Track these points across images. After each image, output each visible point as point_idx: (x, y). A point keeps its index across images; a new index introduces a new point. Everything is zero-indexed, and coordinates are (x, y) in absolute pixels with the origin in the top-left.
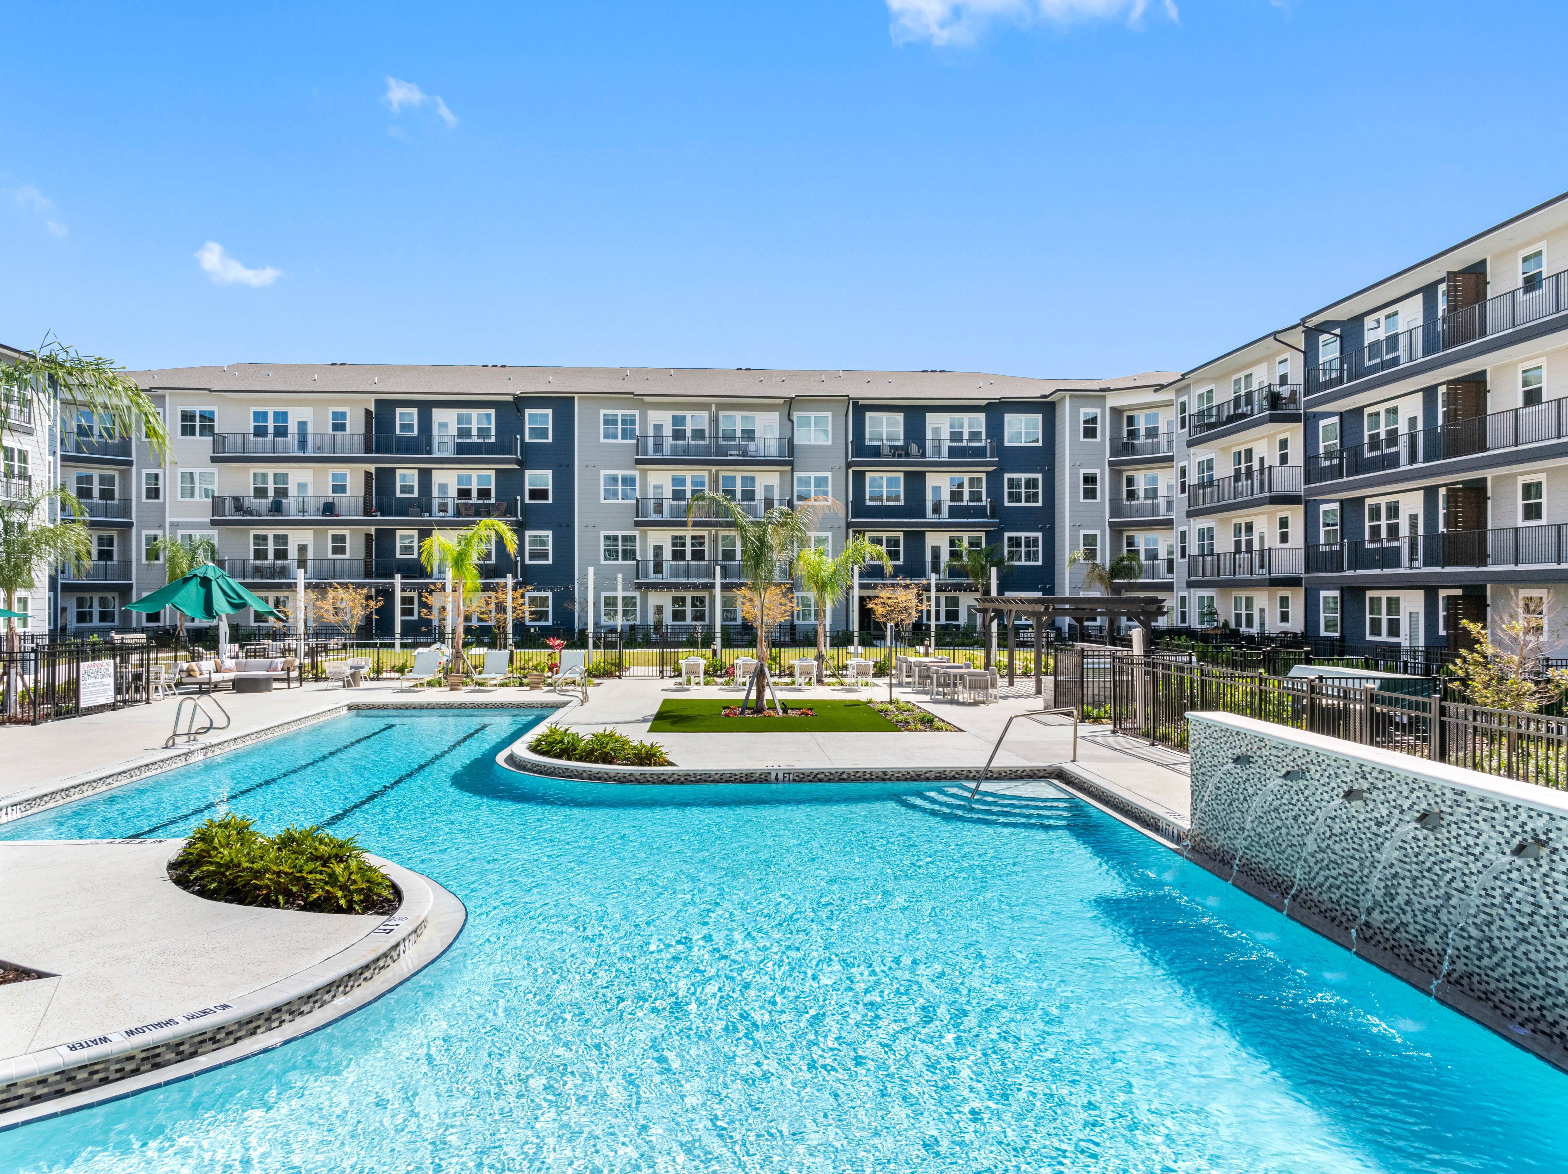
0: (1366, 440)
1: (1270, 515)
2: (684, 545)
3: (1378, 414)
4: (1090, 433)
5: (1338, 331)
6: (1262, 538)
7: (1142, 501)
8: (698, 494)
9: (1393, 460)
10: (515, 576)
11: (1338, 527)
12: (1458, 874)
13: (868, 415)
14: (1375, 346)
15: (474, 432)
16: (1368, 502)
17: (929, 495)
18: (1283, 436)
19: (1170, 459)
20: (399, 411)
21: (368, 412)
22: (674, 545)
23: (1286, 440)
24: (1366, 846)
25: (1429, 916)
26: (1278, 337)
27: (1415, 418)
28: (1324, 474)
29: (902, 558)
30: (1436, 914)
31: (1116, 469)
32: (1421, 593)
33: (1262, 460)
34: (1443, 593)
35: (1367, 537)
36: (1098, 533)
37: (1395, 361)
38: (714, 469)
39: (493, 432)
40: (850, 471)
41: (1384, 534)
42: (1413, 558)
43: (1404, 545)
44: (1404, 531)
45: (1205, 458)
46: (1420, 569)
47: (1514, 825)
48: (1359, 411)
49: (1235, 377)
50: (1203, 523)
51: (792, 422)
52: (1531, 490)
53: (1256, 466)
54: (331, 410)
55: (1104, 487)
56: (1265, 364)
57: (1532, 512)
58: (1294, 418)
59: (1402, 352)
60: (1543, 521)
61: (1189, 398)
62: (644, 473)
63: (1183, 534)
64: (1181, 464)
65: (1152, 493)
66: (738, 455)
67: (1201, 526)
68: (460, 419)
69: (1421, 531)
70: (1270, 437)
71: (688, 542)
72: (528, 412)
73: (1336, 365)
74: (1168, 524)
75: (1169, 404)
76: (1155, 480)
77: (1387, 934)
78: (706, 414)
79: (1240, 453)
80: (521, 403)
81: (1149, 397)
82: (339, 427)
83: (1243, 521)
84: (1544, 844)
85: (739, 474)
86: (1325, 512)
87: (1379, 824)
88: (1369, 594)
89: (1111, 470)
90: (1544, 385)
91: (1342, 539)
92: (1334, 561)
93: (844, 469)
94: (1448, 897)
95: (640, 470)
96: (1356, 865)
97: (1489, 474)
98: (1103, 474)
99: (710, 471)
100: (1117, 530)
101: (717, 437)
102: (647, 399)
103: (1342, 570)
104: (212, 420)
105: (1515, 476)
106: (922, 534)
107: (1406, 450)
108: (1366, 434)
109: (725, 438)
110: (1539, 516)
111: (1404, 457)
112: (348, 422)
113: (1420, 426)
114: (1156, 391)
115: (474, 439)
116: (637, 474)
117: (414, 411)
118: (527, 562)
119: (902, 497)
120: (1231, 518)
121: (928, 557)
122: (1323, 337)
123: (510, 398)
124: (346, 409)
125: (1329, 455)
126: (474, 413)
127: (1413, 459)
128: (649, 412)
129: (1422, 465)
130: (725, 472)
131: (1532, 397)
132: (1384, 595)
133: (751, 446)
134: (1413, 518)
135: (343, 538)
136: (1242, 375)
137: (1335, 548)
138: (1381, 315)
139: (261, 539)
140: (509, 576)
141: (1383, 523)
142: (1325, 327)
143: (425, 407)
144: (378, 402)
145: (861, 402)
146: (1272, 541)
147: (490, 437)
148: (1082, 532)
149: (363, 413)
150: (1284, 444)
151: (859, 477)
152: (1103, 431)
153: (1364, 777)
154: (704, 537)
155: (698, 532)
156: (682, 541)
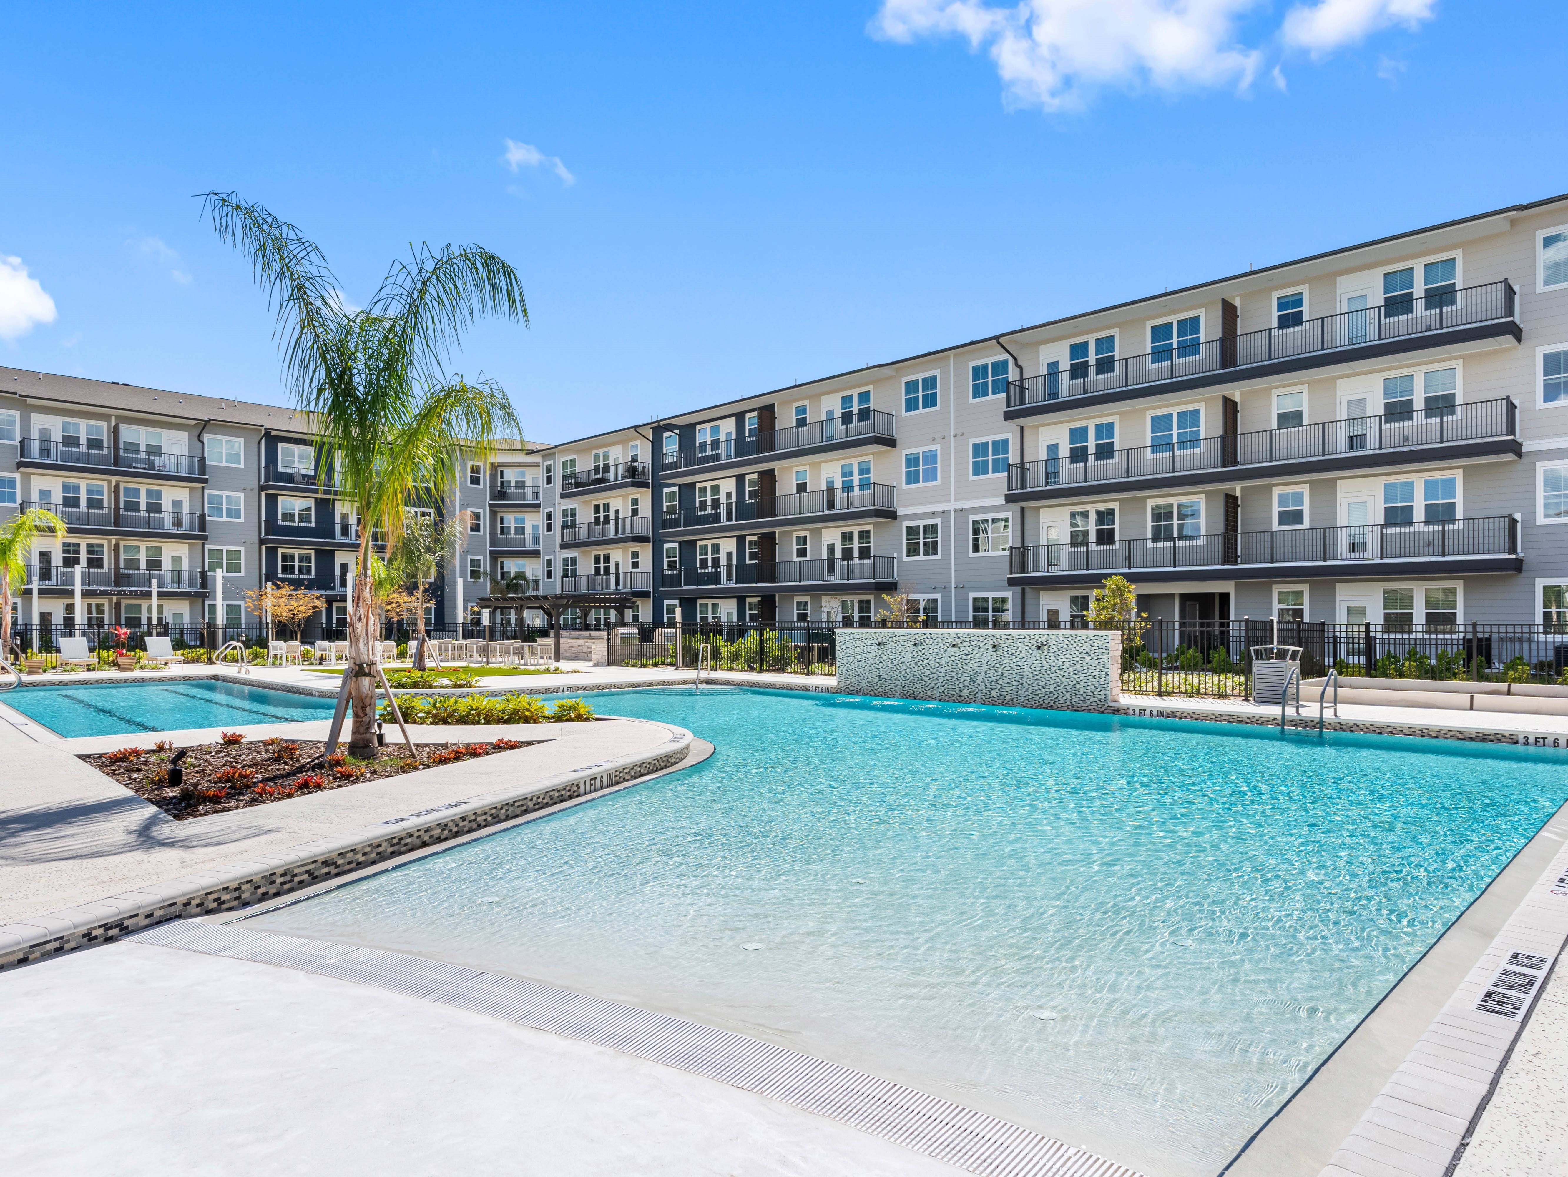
0: (697, 505)
1: (624, 550)
2: (78, 552)
3: (706, 488)
4: (475, 481)
5: (677, 431)
6: (617, 565)
7: (512, 536)
8: (94, 503)
9: (716, 518)
11: (677, 559)
12: (1008, 665)
13: (280, 445)
14: (703, 445)
16: (699, 543)
17: (338, 520)
18: (635, 496)
19: (538, 506)
22: (64, 552)
23: (637, 499)
24: (960, 665)
25: (993, 684)
26: (638, 429)
27: (731, 493)
28: (666, 524)
29: (313, 572)
30: (997, 682)
31: (494, 510)
32: (735, 600)
33: (617, 512)
34: (748, 600)
35: (698, 566)
36: (481, 558)
37: (717, 457)
38: (114, 479)
40: (263, 494)
41: (710, 564)
42: (729, 578)
43: (723, 571)
44: (723, 562)
45: (569, 507)
46: (732, 585)
47: (1033, 642)
48: (693, 485)
49: (594, 452)
50: (569, 554)
51: (203, 443)
52: (803, 540)
53: (612, 516)
55: (485, 522)
56: (620, 446)
57: (802, 553)
58: (645, 485)
59: (722, 451)
60: (808, 558)
61: (554, 463)
62: (26, 478)
63: (549, 562)
64: (547, 510)
65: (520, 530)
66: (144, 469)
67: (565, 556)
69: (734, 562)
70: (624, 497)
71: (83, 550)
73: (677, 454)
74: (536, 553)
75: (537, 465)
76: (523, 520)
77: (971, 697)
78: (104, 425)
79: (599, 505)
81: (521, 458)
83: (602, 554)
84: (1045, 645)
85: (143, 487)
86: (667, 549)
87: (967, 655)
88: (699, 602)
89: (490, 510)
90: (808, 481)
91: (680, 566)
92: (675, 581)
93: (257, 491)
94: (1003, 674)
95: (22, 473)
96: (954, 674)
97: (777, 530)
98: (485, 513)
99: (110, 482)
100: (495, 556)
101: (117, 449)
102: (29, 401)
103: (681, 586)
105: (792, 532)
106: (332, 552)
107: (725, 512)
108: (698, 500)
109: (126, 450)
110: (805, 555)
111: (723, 516)
113: (734, 499)
114: (527, 454)
116: (18, 477)
119: (313, 519)
120: (591, 551)
121: (338, 572)
122: (669, 434)
125: (671, 511)
127: (729, 518)
128: (32, 414)
129: (734, 523)
130: (126, 483)
131: (802, 488)
132: (710, 602)
133: (158, 461)
134: (729, 555)
136: (601, 452)
137: (676, 572)
138: (708, 426)
141: (710, 557)
142: (669, 427)
145: (273, 433)
146: (626, 567)
148: (470, 557)
150: (635, 502)
151: (272, 501)
152: (485, 480)
153: (959, 638)
154: (102, 546)
155: (95, 540)
156: (76, 548)
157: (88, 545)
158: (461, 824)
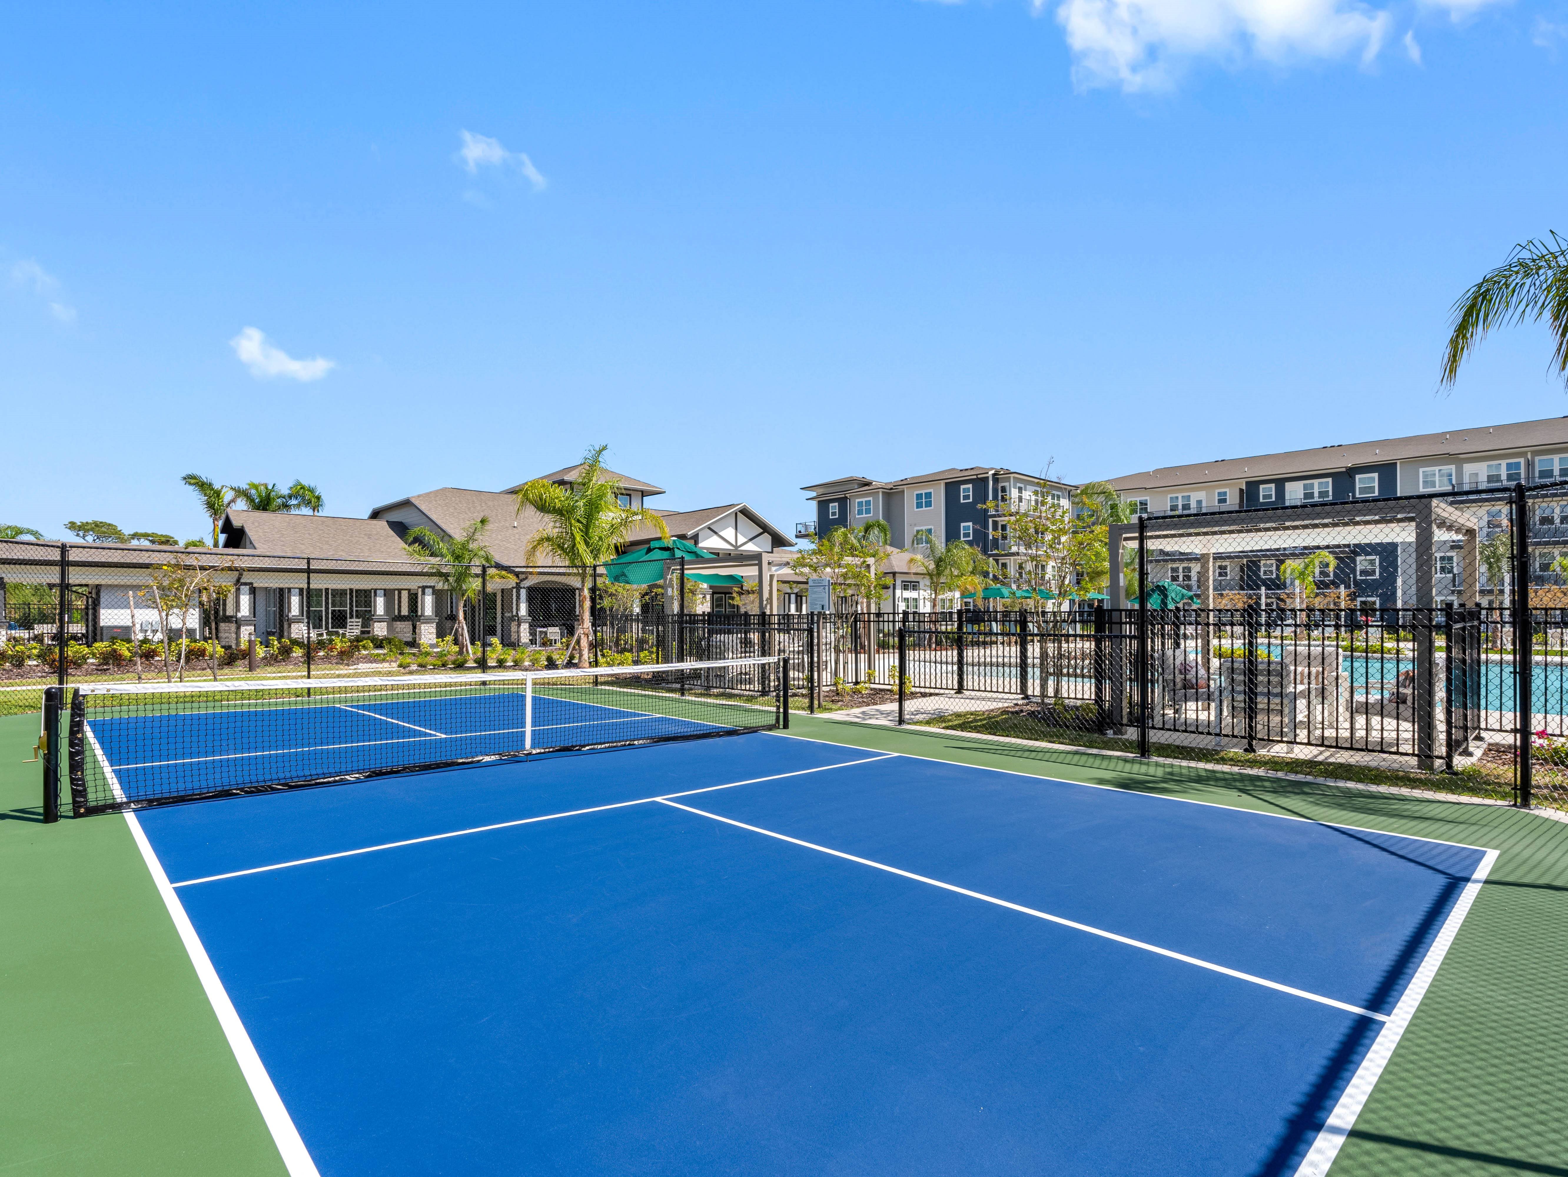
10: (1347, 587)
15: (1316, 494)
20: (1261, 487)
21: (1241, 490)
39: (1331, 493)
54: (1217, 491)
68: (1305, 487)
72: (1358, 477)
80: (1351, 472)
82: (1222, 501)
101: (1534, 477)
102: (1463, 456)
104: (1146, 504)
112: (1228, 497)
115: (1316, 499)
117: (1273, 486)
118: (1358, 577)
123: (1344, 470)
124: (1227, 490)
126: (1316, 482)
128: (1465, 466)
135: (1225, 567)
139: (1175, 570)
140: (1342, 587)
143: (1280, 483)
144: (1247, 483)
147: (1328, 496)
149: (1238, 491)
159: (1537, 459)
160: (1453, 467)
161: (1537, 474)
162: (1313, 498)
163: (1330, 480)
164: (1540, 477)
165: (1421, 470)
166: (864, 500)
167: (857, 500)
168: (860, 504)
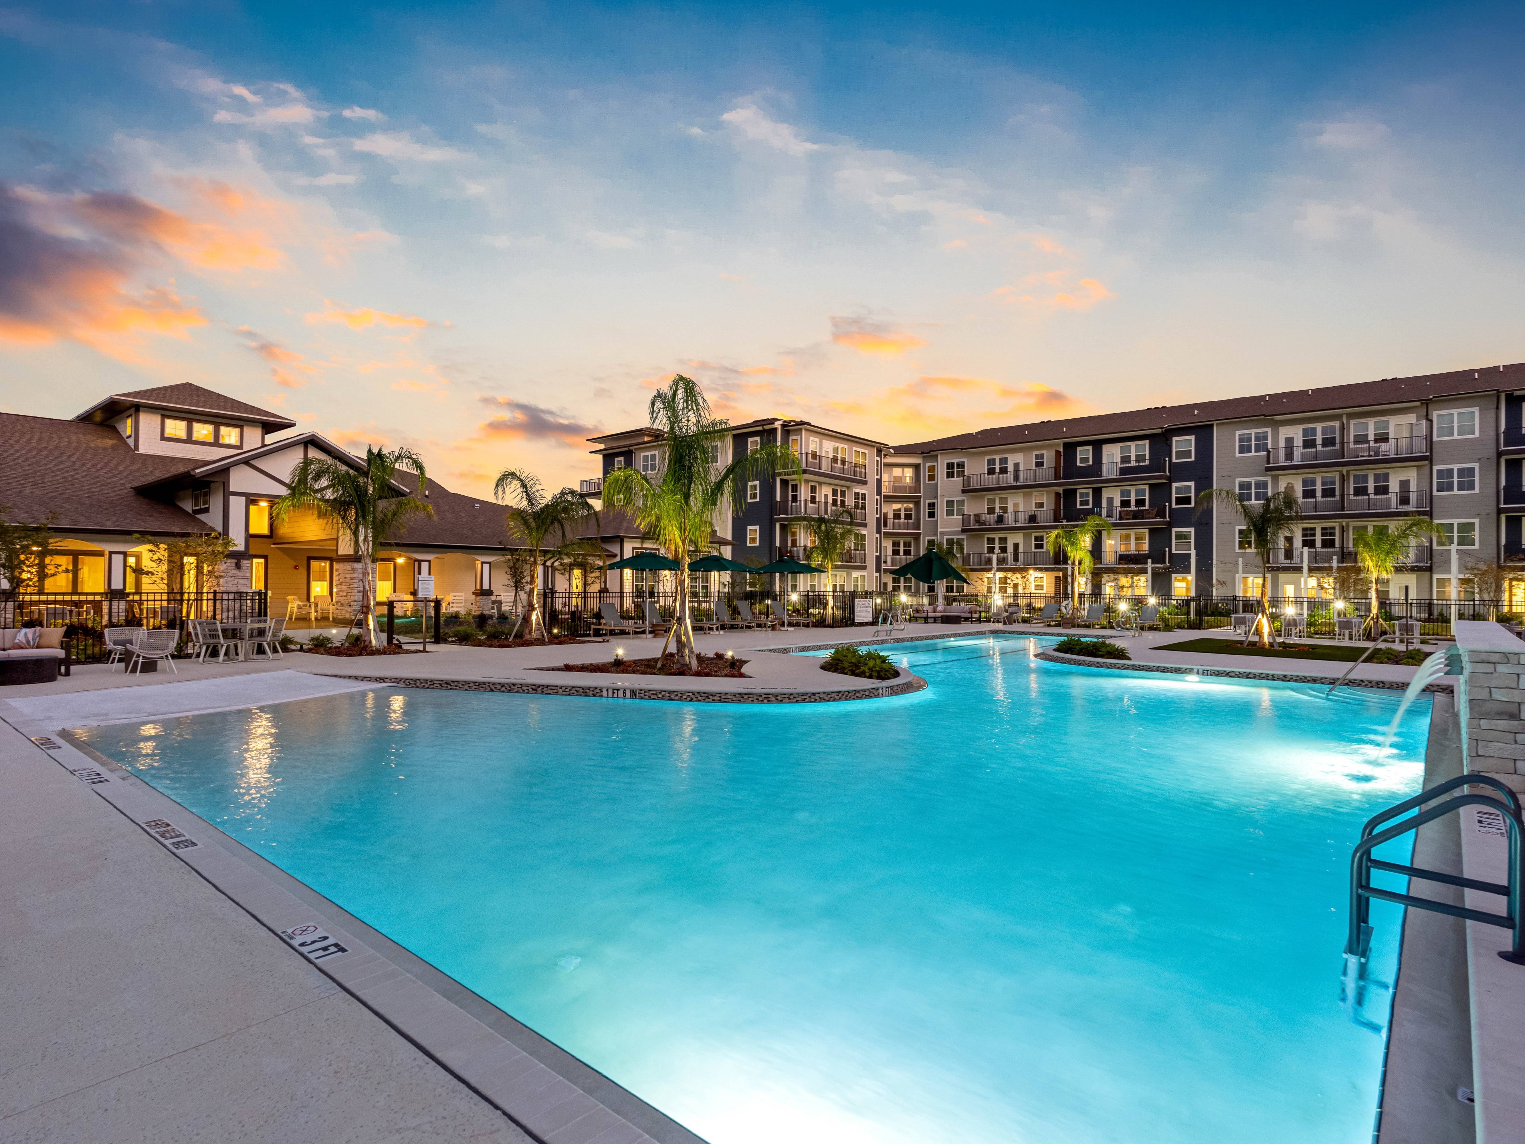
2: (1314, 535)
8: (1328, 492)
10: (1163, 562)
15: (1133, 458)
20: (1079, 449)
21: (1058, 453)
22: (1303, 535)
38: (1344, 469)
39: (1147, 457)
40: (1503, 459)
51: (1431, 420)
54: (1035, 453)
62: (1275, 478)
66: (1370, 456)
68: (1123, 450)
71: (1318, 532)
72: (1174, 439)
80: (1168, 433)
82: (1039, 464)
85: (1371, 472)
93: (1495, 458)
95: (1272, 475)
99: (1341, 471)
101: (1349, 443)
102: (1279, 418)
104: (963, 467)
112: (1045, 460)
115: (1133, 464)
116: (1269, 479)
117: (1090, 448)
118: (1174, 551)
123: (1160, 431)
124: (1044, 452)
126: (1133, 445)
128: (1281, 427)
130: (1357, 471)
133: (1384, 446)
135: (1042, 538)
139: (991, 540)
143: (1097, 445)
144: (1065, 444)
145: (1512, 394)
147: (1145, 460)
149: (1055, 452)
151: (1514, 465)
154: (1334, 528)
155: (1328, 524)
156: (1312, 532)
157: (1323, 529)
158: (513, 687)
159: (1352, 422)
160: (1269, 430)
161: (1352, 439)
162: (1130, 462)
163: (1147, 442)
164: (1356, 442)
165: (1238, 433)
166: (649, 453)
167: (643, 454)
168: (646, 458)
